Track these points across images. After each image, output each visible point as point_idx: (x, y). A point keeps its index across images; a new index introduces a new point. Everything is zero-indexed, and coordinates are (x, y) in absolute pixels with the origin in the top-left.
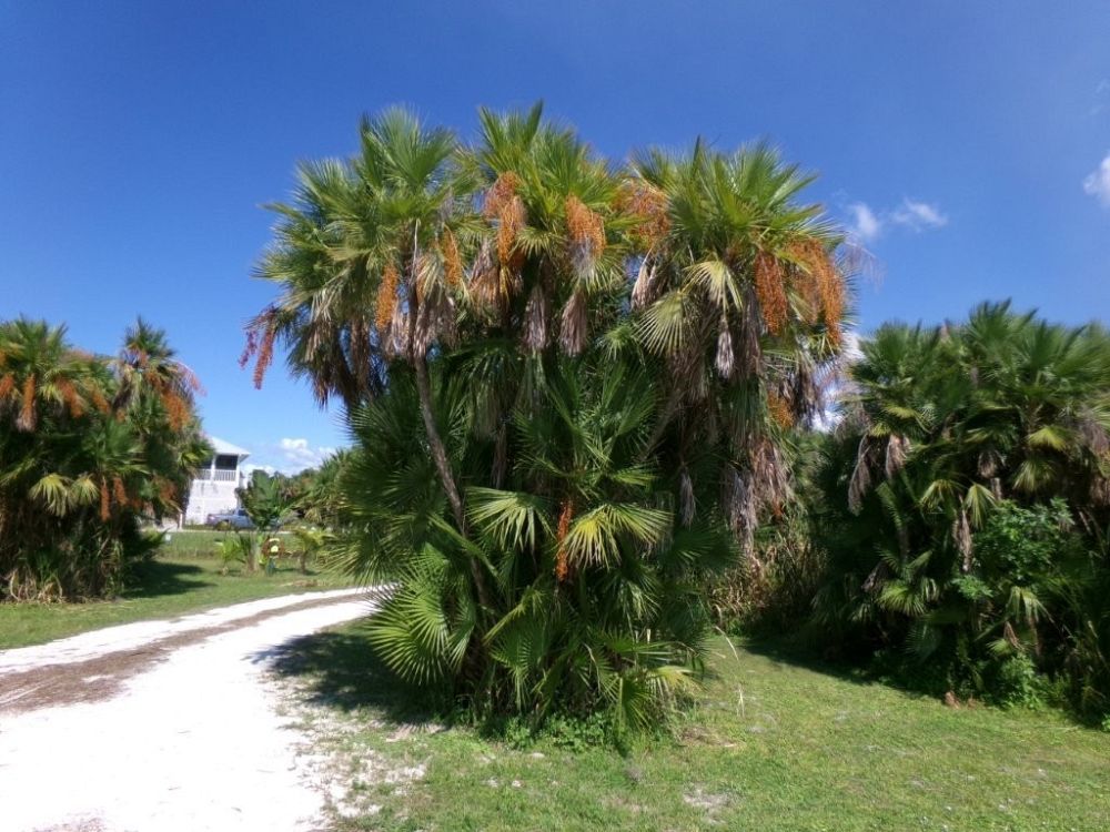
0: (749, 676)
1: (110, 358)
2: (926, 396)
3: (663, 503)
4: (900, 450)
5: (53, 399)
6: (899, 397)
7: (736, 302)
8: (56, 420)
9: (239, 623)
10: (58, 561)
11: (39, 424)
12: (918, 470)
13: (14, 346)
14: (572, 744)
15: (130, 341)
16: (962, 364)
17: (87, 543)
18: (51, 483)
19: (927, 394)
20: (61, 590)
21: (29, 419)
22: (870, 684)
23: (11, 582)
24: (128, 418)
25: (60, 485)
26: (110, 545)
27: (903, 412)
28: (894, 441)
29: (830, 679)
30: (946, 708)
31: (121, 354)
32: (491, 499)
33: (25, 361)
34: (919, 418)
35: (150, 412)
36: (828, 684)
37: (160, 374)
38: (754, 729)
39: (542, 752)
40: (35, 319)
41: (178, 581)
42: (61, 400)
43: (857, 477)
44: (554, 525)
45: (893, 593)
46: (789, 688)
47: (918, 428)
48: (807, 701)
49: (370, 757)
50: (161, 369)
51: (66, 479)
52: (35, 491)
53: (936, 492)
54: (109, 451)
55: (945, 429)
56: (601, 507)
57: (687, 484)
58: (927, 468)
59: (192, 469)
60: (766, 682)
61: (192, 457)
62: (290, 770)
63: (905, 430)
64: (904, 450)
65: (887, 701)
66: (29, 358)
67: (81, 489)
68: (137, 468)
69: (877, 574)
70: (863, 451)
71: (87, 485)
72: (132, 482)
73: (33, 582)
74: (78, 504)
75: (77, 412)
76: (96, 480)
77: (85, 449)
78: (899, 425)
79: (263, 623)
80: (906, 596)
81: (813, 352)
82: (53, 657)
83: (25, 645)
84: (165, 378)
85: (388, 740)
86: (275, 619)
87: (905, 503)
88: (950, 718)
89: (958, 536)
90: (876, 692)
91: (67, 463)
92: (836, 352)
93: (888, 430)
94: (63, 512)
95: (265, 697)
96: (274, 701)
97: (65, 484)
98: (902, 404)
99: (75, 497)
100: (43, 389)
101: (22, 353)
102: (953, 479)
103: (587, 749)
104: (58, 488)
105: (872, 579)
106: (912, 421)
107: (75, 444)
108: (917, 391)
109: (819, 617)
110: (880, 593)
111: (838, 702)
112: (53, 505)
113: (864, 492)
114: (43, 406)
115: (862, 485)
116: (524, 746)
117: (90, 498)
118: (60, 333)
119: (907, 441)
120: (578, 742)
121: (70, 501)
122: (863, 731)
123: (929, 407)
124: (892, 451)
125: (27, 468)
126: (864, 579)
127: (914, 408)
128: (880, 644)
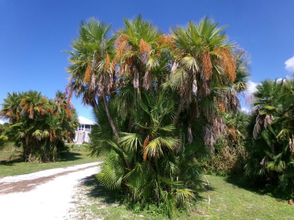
0: (223, 190)
1: (52, 100)
2: (279, 102)
3: (181, 136)
4: (270, 119)
5: (37, 111)
6: (269, 103)
7: (197, 69)
8: (38, 116)
9: (80, 169)
10: (41, 152)
11: (34, 117)
12: (276, 126)
13: (28, 97)
14: (152, 212)
15: (57, 95)
16: (292, 91)
17: (47, 147)
18: (37, 132)
19: (279, 101)
20: (41, 159)
21: (32, 116)
22: (263, 195)
23: (29, 157)
24: (59, 115)
25: (39, 133)
26: (53, 148)
27: (270, 108)
28: (268, 116)
29: (250, 192)
30: (289, 205)
31: (55, 99)
32: (125, 135)
33: (31, 101)
34: (277, 109)
35: (64, 113)
36: (249, 194)
37: (64, 104)
38: (218, 210)
39: (143, 215)
40: (33, 90)
41: (75, 157)
42: (39, 111)
43: (256, 128)
44: (143, 143)
45: (271, 165)
46: (235, 195)
47: (276, 112)
48: (240, 200)
49: (89, 214)
50: (64, 102)
51: (41, 131)
52: (33, 134)
53: (283, 133)
54: (52, 123)
55: (286, 112)
56: (158, 138)
57: (190, 131)
58: (280, 125)
59: (74, 128)
60: (228, 193)
61: (74, 125)
62: (63, 217)
63: (272, 113)
64: (271, 120)
65: (268, 201)
66: (31, 100)
67: (45, 133)
68: (59, 128)
69: (265, 160)
70: (257, 120)
71: (46, 132)
72: (58, 131)
73: (35, 157)
74: (44, 137)
75: (43, 114)
76: (49, 131)
77: (46, 123)
78: (270, 112)
79: (86, 170)
80: (275, 166)
81: (236, 89)
82: (27, 178)
83: (23, 174)
84: (65, 105)
85: (98, 208)
86: (90, 169)
87: (272, 137)
88: (290, 209)
89: (291, 147)
90: (265, 198)
91: (41, 127)
92: (243, 88)
93: (266, 113)
94: (40, 139)
95: (72, 192)
96: (73, 194)
97: (40, 132)
98: (270, 105)
99: (43, 136)
100: (35, 108)
101: (30, 99)
102: (289, 129)
103: (158, 215)
104: (39, 134)
105: (263, 161)
106: (274, 110)
107: (43, 122)
108: (276, 101)
109: (247, 173)
110: (267, 166)
111: (250, 201)
112: (38, 137)
113: (259, 133)
114: (35, 113)
115: (258, 130)
116: (138, 213)
117: (47, 136)
118: (40, 93)
119: (272, 117)
120: (154, 212)
121: (42, 136)
122: (256, 213)
123: (280, 105)
124: (267, 120)
125: (31, 128)
126: (260, 161)
127: (275, 106)
128: (267, 182)
